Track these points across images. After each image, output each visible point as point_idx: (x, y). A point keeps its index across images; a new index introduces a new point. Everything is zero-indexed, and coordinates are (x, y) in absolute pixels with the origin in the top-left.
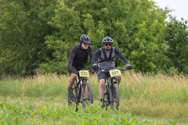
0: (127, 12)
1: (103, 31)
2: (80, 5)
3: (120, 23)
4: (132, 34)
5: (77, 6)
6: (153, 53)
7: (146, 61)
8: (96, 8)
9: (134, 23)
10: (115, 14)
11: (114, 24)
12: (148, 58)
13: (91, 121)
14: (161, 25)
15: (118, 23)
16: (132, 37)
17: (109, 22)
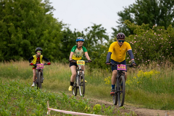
0: (36, 24)
1: (21, 35)
2: (7, 19)
3: (32, 31)
4: (39, 38)
5: (6, 19)
6: (52, 49)
7: (48, 54)
8: (18, 21)
9: (41, 30)
10: (29, 25)
11: (28, 31)
12: (49, 53)
13: (12, 91)
14: (58, 32)
15: (30, 30)
16: (39, 39)
17: (25, 29)
